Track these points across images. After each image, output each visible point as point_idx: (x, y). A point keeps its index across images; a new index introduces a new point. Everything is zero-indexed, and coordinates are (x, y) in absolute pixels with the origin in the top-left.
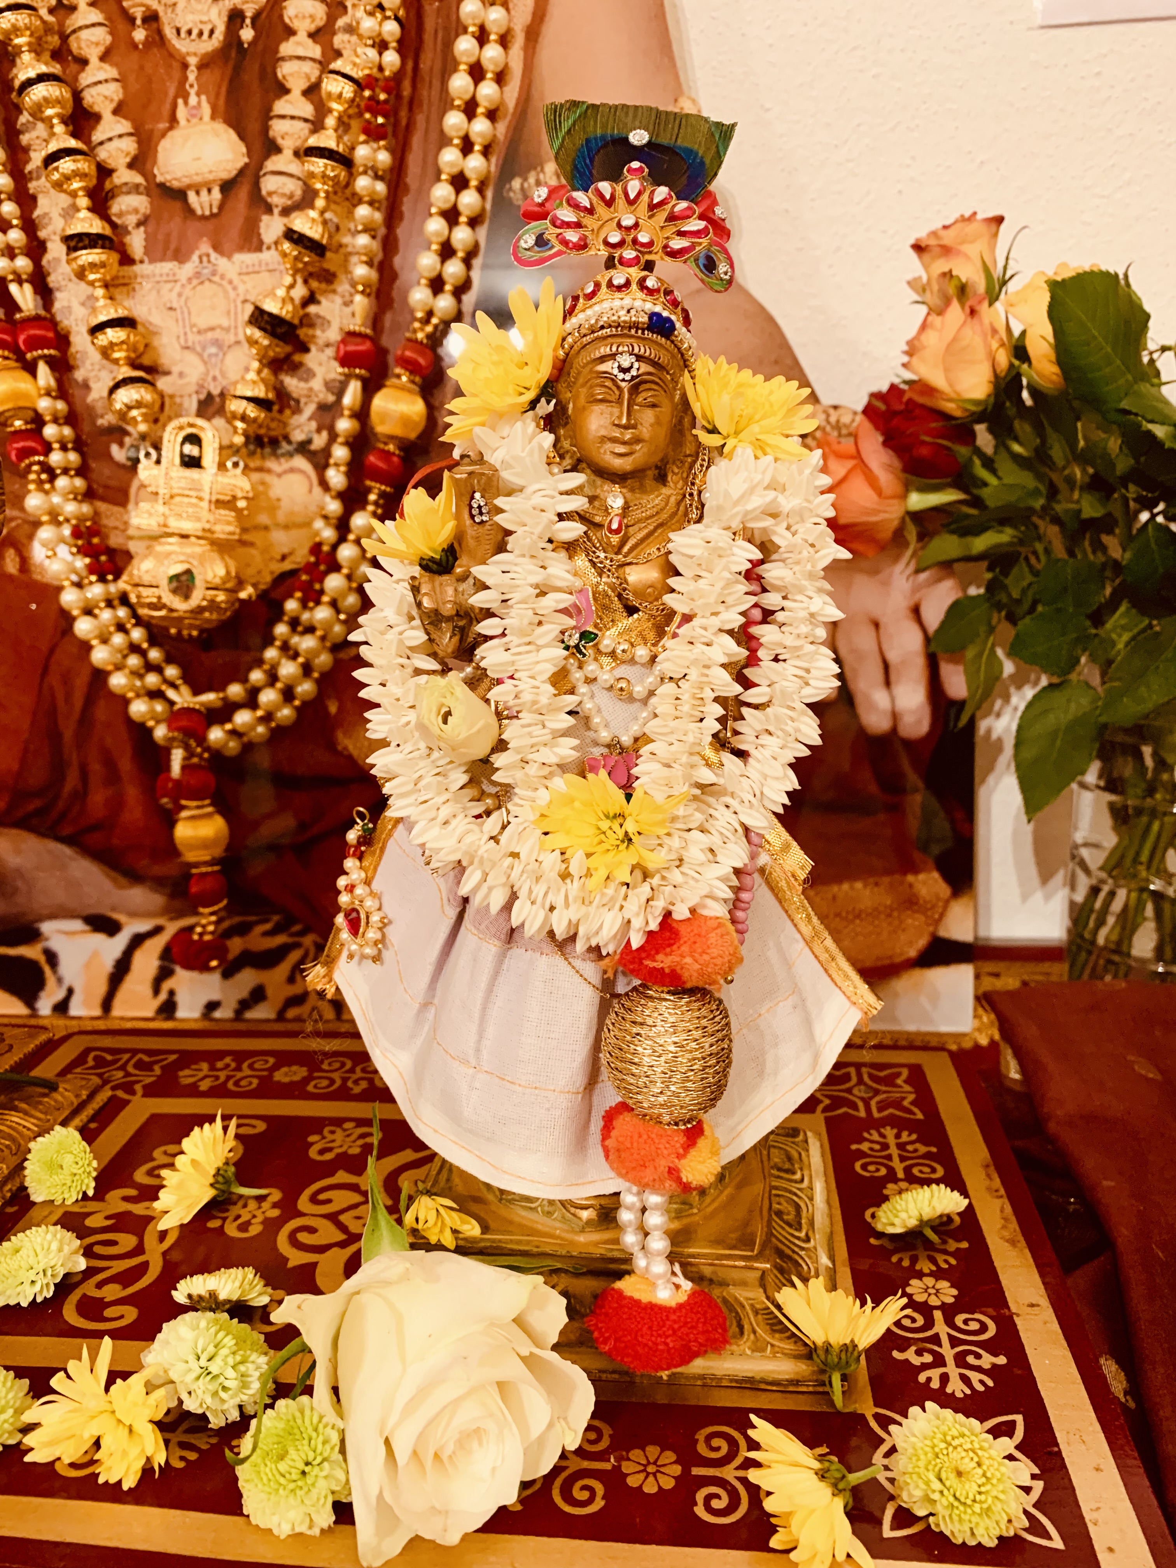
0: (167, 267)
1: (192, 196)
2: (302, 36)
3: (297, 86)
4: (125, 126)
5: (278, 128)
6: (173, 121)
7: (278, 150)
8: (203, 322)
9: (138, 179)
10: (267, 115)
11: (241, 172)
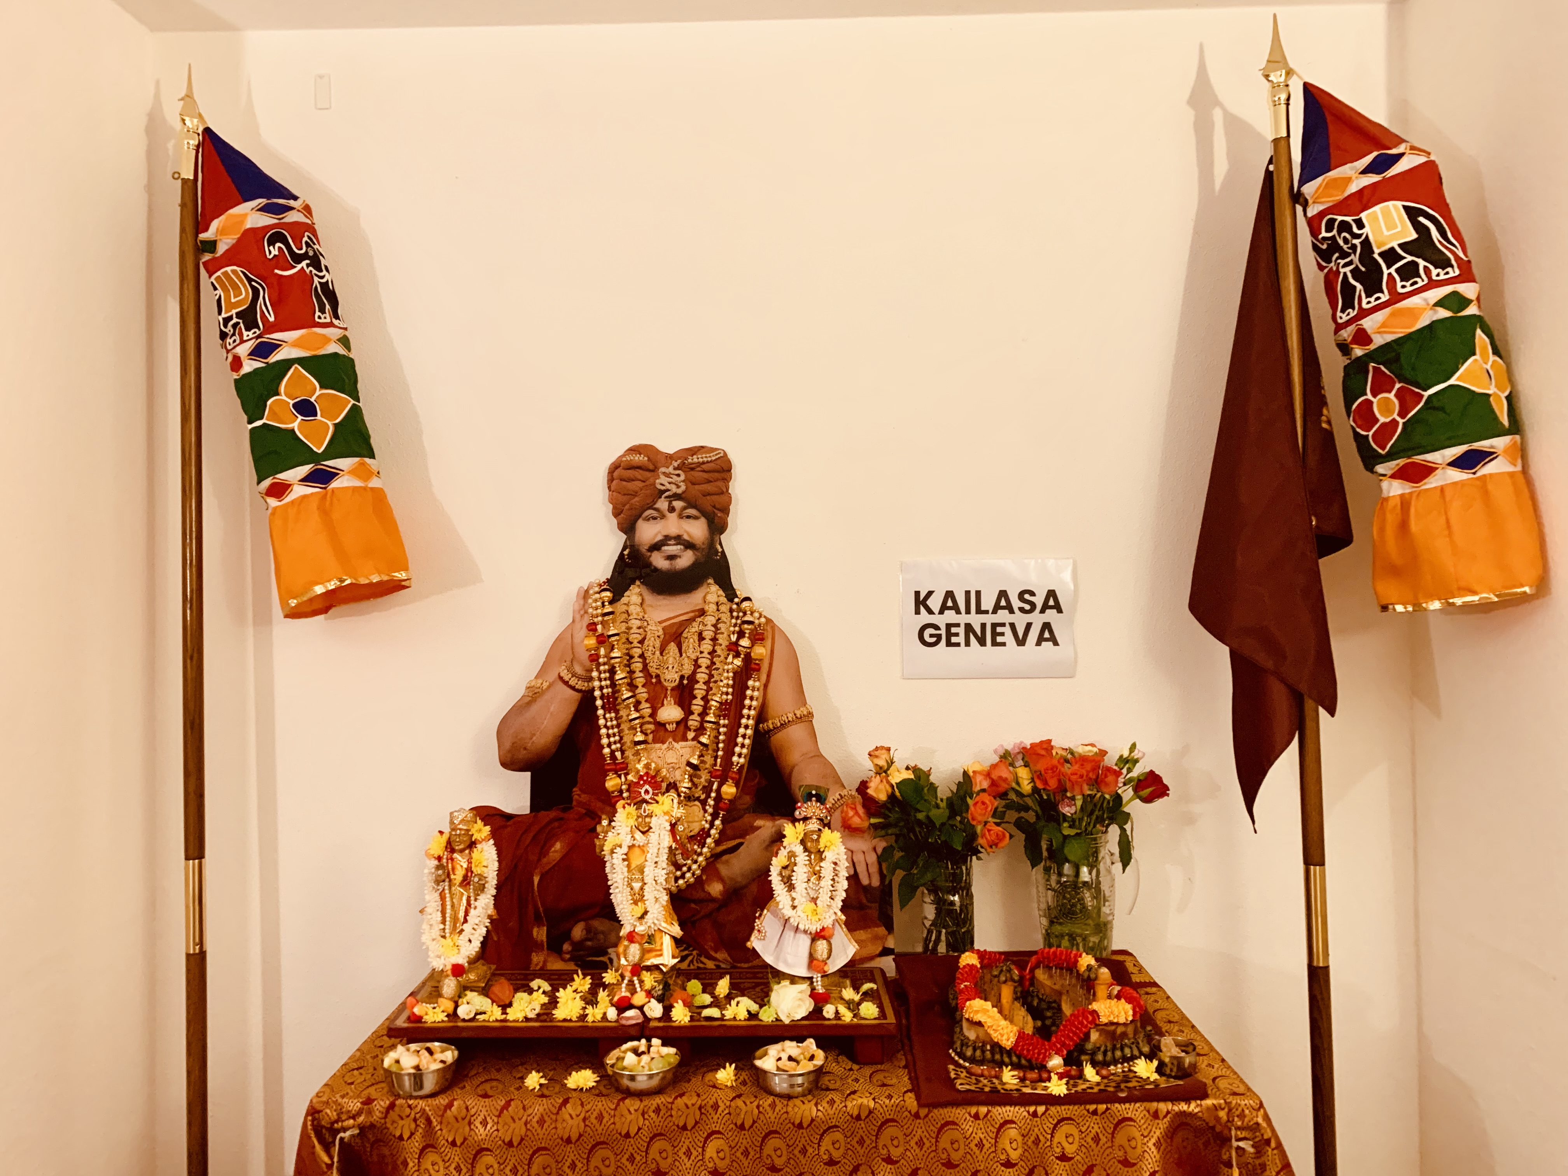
0: (658, 745)
1: (667, 726)
2: (701, 683)
3: (699, 697)
4: (648, 705)
5: (694, 707)
6: (663, 705)
7: (693, 714)
8: (669, 762)
9: (651, 720)
10: (690, 704)
11: (682, 719)
